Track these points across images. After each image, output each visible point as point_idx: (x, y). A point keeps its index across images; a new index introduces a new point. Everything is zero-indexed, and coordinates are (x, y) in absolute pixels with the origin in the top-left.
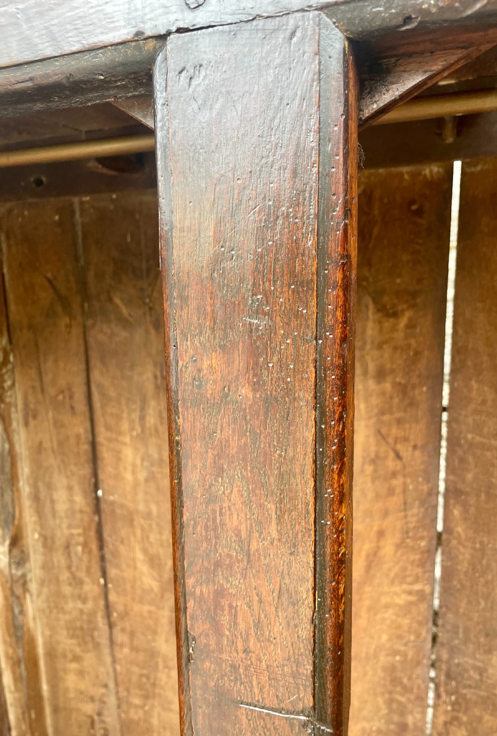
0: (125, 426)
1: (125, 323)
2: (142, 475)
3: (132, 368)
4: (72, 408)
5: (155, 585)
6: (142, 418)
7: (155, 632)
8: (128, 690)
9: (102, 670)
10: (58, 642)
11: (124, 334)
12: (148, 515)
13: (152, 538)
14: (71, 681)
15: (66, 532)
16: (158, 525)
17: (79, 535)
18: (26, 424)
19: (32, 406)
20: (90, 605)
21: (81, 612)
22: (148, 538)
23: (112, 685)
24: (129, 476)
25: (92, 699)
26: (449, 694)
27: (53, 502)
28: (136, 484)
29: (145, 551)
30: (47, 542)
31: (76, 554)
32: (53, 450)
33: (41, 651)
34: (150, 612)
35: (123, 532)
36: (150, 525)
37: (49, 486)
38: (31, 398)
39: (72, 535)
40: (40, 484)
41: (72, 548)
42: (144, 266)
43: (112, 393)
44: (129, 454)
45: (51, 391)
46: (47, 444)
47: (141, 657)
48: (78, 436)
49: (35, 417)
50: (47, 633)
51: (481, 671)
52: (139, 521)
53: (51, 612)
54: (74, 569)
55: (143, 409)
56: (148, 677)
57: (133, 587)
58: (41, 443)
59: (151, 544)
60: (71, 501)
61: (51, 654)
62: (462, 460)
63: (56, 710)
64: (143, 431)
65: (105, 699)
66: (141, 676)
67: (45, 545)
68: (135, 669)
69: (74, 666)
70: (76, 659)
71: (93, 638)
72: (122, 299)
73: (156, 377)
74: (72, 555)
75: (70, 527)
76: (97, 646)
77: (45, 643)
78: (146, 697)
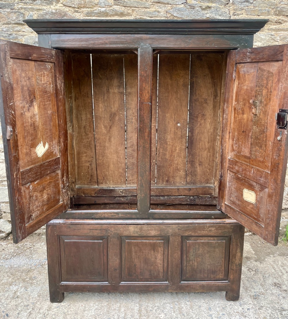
0: (100, 99)
1: (101, 79)
2: (103, 110)
3: (102, 87)
4: (88, 96)
5: (105, 132)
6: (104, 98)
7: (105, 142)
8: (99, 156)
9: (92, 154)
10: (81, 150)
11: (100, 81)
12: (105, 118)
13: (105, 122)
14: (84, 159)
15: (85, 124)
16: (107, 119)
17: (88, 124)
18: (75, 101)
19: (77, 97)
20: (90, 139)
21: (87, 141)
22: (104, 122)
23: (94, 157)
24: (101, 110)
25: (89, 162)
26: (159, 142)
27: (81, 118)
28: (102, 111)
29: (104, 125)
30: (79, 127)
31: (87, 128)
32: (82, 106)
33: (76, 153)
34: (104, 138)
35: (99, 122)
36: (105, 120)
37: (81, 114)
38: (77, 95)
39: (86, 124)
40: (78, 114)
41: (86, 127)
42: (105, 68)
43: (98, 93)
44: (101, 105)
45: (83, 93)
46: (81, 105)
47: (102, 148)
48: (89, 102)
49: (78, 99)
50: (78, 148)
51: (164, 137)
52: (103, 119)
53: (79, 143)
54: (86, 132)
55: (104, 96)
56: (103, 152)
57: (101, 133)
58: (79, 105)
59: (105, 123)
60: (86, 116)
61: (79, 153)
62: (160, 101)
63: (78, 168)
64: (104, 100)
65: (92, 161)
66: (102, 152)
67: (79, 128)
68: (101, 151)
69: (85, 155)
70: (86, 153)
71: (90, 147)
72: (100, 74)
73: (107, 89)
74: (86, 129)
75: (86, 122)
76: (91, 148)
77: (77, 151)
78: (103, 157)
